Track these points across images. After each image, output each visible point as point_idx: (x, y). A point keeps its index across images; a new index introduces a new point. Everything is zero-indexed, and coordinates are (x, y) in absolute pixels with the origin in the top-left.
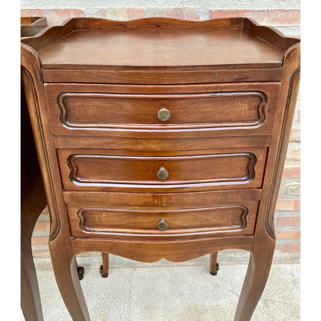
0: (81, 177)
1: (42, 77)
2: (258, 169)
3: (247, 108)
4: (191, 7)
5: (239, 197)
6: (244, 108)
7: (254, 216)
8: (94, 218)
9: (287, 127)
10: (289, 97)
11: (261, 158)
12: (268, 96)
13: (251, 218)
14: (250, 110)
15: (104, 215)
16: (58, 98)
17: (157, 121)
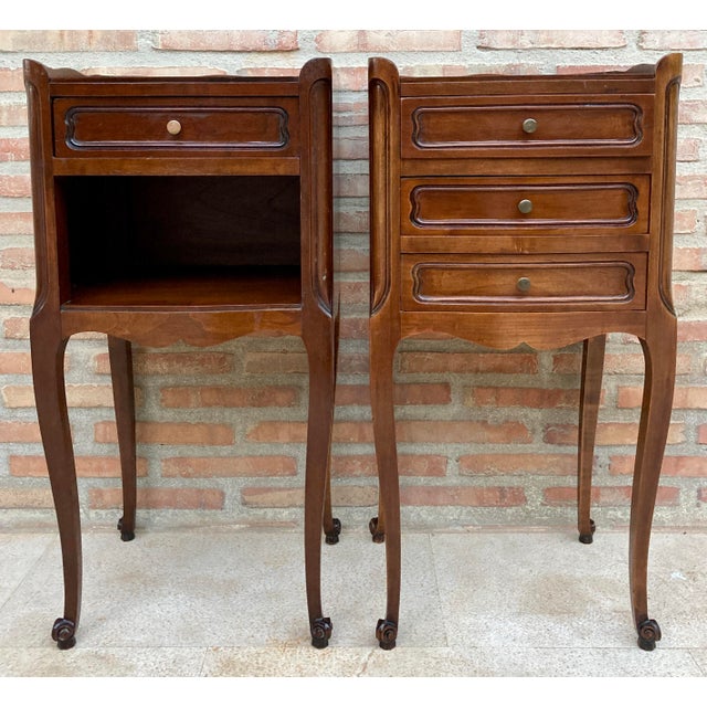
0: (423, 218)
1: (399, 91)
2: (642, 208)
3: (620, 123)
4: (531, 63)
5: (621, 247)
6: (617, 122)
7: (643, 277)
8: (432, 280)
9: (670, 148)
10: (667, 113)
11: (643, 191)
12: (643, 108)
13: (639, 280)
14: (625, 125)
15: (446, 275)
16: (413, 115)
17: (525, 135)
